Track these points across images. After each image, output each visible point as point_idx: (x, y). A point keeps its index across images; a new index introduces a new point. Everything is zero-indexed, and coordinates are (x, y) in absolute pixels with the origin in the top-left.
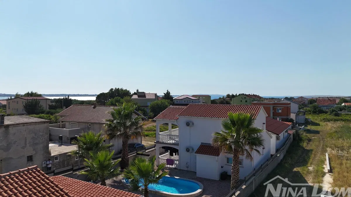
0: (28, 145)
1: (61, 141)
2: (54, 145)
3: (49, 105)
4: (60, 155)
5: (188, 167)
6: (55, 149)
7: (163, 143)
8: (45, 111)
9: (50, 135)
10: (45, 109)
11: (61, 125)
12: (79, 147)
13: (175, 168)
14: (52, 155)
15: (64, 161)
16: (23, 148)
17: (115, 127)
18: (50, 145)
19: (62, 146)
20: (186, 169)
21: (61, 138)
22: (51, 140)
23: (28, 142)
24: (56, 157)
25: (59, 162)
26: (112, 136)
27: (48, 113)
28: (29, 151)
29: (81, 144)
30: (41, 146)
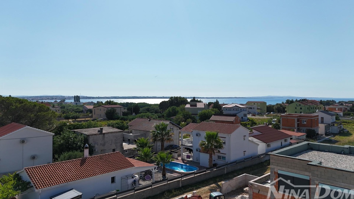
0: (113, 143)
1: (129, 142)
2: (125, 144)
3: (123, 112)
4: (128, 149)
5: (197, 160)
6: (126, 146)
7: (184, 145)
8: (120, 117)
9: (123, 138)
10: (119, 115)
11: (130, 131)
12: (137, 146)
13: (191, 161)
14: (124, 149)
15: (130, 153)
16: (111, 145)
17: (156, 135)
18: (124, 144)
19: (130, 145)
20: (196, 161)
21: (129, 140)
22: (124, 141)
23: (113, 142)
24: (126, 151)
25: (128, 153)
26: (155, 140)
27: (122, 119)
28: (113, 147)
29: (138, 144)
30: (119, 144)
